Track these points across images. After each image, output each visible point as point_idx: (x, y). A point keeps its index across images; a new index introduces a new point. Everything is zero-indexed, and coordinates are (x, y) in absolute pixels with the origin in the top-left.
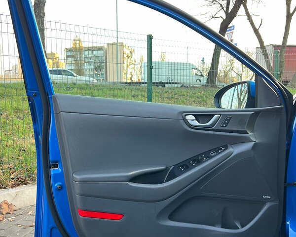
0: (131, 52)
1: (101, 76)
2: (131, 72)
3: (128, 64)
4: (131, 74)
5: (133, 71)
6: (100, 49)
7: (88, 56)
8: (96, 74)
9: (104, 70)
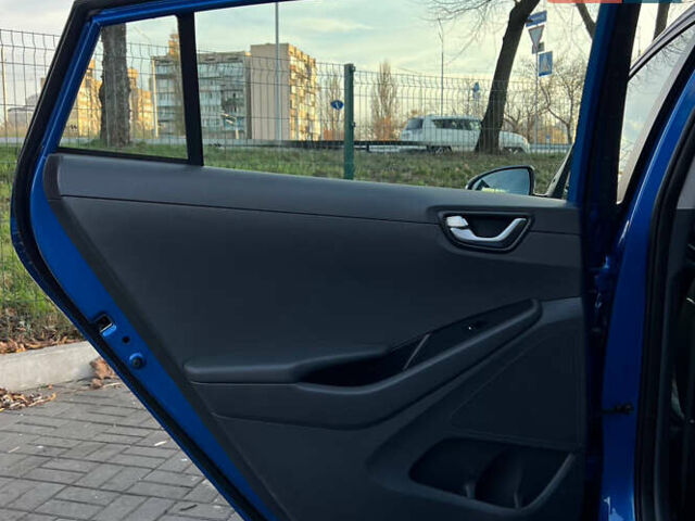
0: (307, 66)
1: (236, 124)
2: (308, 115)
3: (302, 94)
4: (308, 119)
5: (312, 112)
6: (235, 58)
7: (205, 76)
8: (224, 118)
9: (244, 109)
